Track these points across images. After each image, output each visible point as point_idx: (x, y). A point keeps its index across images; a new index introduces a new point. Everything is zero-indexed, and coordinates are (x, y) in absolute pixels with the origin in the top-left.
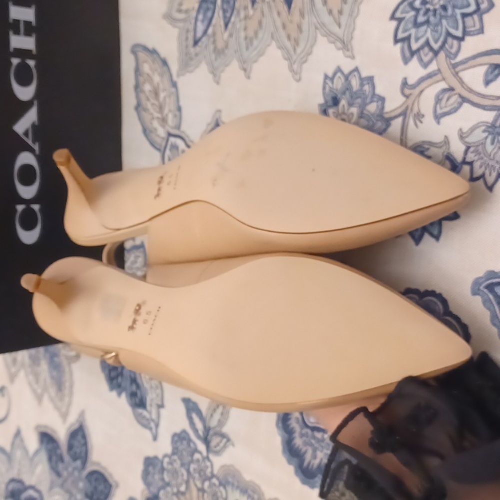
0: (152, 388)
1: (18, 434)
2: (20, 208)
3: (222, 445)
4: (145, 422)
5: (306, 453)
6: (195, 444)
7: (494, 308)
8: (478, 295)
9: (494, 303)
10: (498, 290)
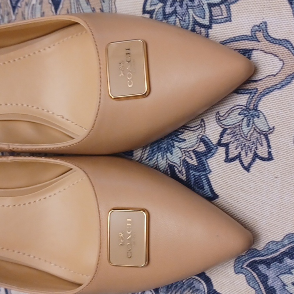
7: (259, 286)
8: (242, 273)
9: (259, 281)
10: (262, 268)
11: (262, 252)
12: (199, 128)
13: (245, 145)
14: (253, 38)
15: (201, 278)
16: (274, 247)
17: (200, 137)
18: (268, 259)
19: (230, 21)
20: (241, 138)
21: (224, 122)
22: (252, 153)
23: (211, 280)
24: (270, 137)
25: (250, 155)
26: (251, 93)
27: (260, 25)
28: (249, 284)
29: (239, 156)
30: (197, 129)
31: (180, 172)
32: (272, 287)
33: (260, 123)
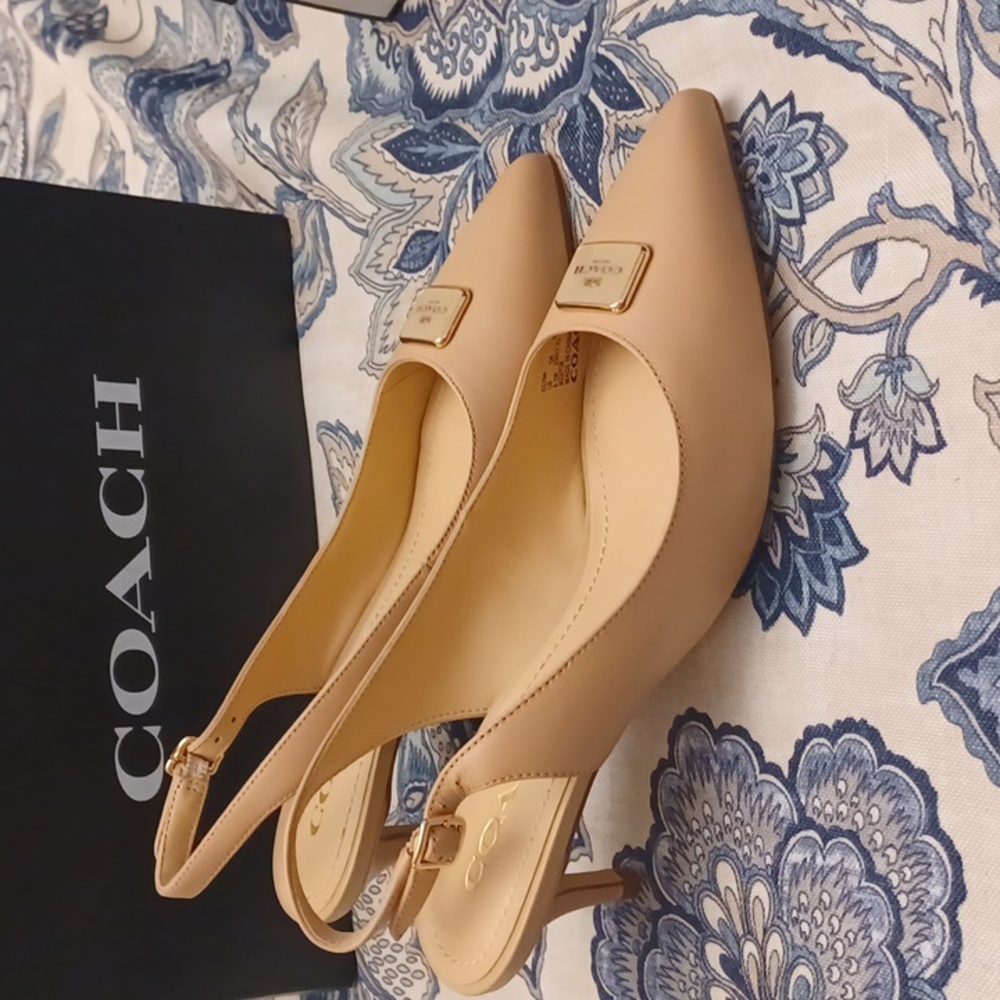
2: (122, 732)
7: (967, 717)
8: (933, 698)
9: (965, 707)
10: (965, 676)
11: (961, 643)
12: (815, 424)
13: (895, 432)
14: (873, 219)
15: (861, 735)
16: (976, 626)
17: (818, 440)
18: (972, 654)
19: (832, 199)
20: (886, 420)
21: (853, 399)
22: (910, 443)
23: (879, 734)
24: (934, 401)
25: (907, 449)
26: (891, 325)
27: (881, 191)
28: (948, 718)
29: (888, 459)
30: (812, 427)
31: (796, 523)
32: (989, 711)
33: (914, 381)
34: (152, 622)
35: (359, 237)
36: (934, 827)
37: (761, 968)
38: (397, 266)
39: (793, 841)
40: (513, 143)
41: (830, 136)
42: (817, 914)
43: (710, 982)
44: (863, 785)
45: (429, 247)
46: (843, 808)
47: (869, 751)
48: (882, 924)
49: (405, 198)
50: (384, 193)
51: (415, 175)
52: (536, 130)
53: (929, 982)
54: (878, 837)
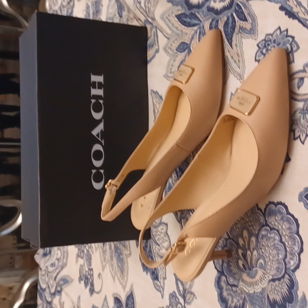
0: (161, 268)
1: (106, 299)
2: (94, 171)
3: (191, 298)
4: (158, 288)
5: (228, 300)
6: (178, 299)
8: (302, 201)
13: (302, 130)
14: (304, 71)
15: (283, 206)
19: (294, 62)
20: (300, 126)
22: (305, 134)
23: (287, 207)
26: (305, 101)
27: (307, 63)
28: (305, 207)
29: (299, 136)
34: (103, 142)
35: (166, 39)
36: (298, 233)
37: (251, 258)
38: (177, 50)
39: (263, 228)
40: (211, 24)
41: (295, 44)
42: (267, 248)
43: (239, 258)
44: (282, 219)
45: (185, 47)
46: (276, 224)
47: (284, 211)
48: (282, 253)
49: (180, 32)
50: (174, 29)
51: (183, 26)
52: (217, 21)
53: (292, 271)
54: (284, 233)
